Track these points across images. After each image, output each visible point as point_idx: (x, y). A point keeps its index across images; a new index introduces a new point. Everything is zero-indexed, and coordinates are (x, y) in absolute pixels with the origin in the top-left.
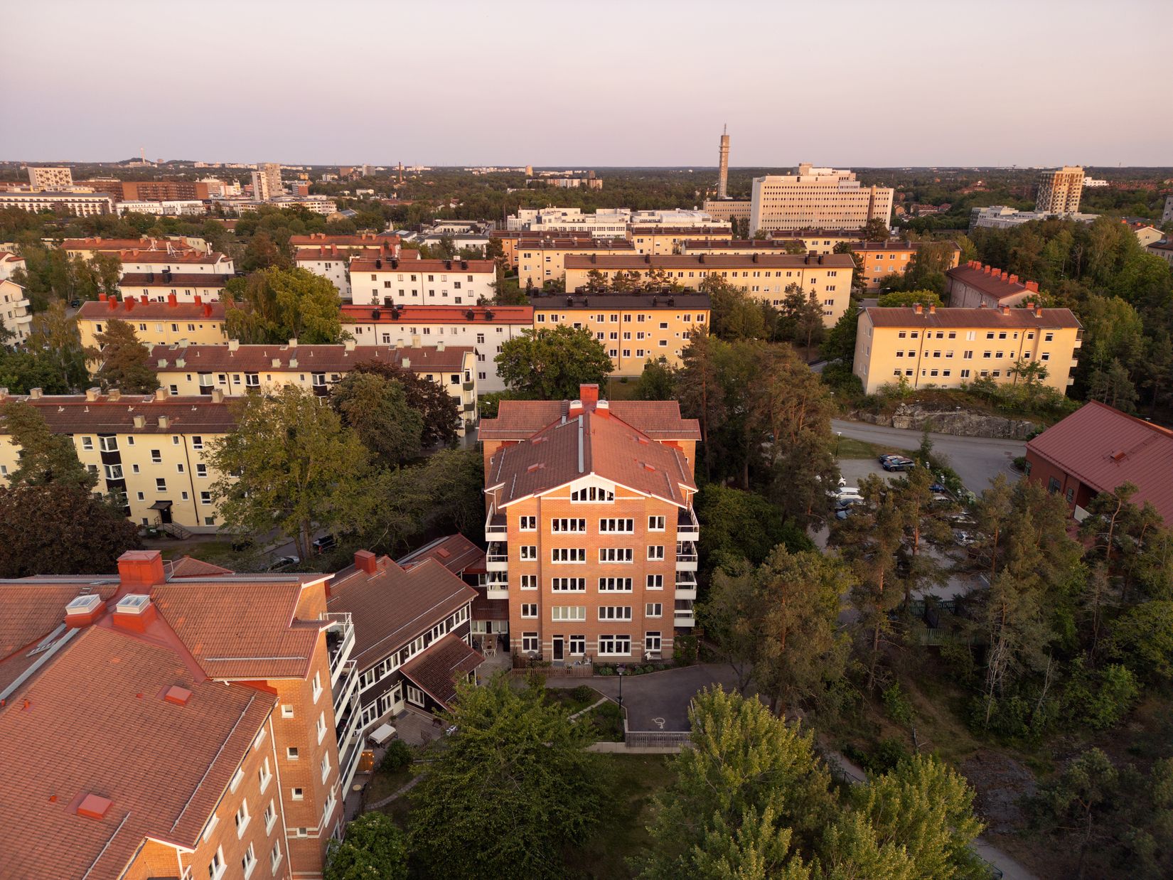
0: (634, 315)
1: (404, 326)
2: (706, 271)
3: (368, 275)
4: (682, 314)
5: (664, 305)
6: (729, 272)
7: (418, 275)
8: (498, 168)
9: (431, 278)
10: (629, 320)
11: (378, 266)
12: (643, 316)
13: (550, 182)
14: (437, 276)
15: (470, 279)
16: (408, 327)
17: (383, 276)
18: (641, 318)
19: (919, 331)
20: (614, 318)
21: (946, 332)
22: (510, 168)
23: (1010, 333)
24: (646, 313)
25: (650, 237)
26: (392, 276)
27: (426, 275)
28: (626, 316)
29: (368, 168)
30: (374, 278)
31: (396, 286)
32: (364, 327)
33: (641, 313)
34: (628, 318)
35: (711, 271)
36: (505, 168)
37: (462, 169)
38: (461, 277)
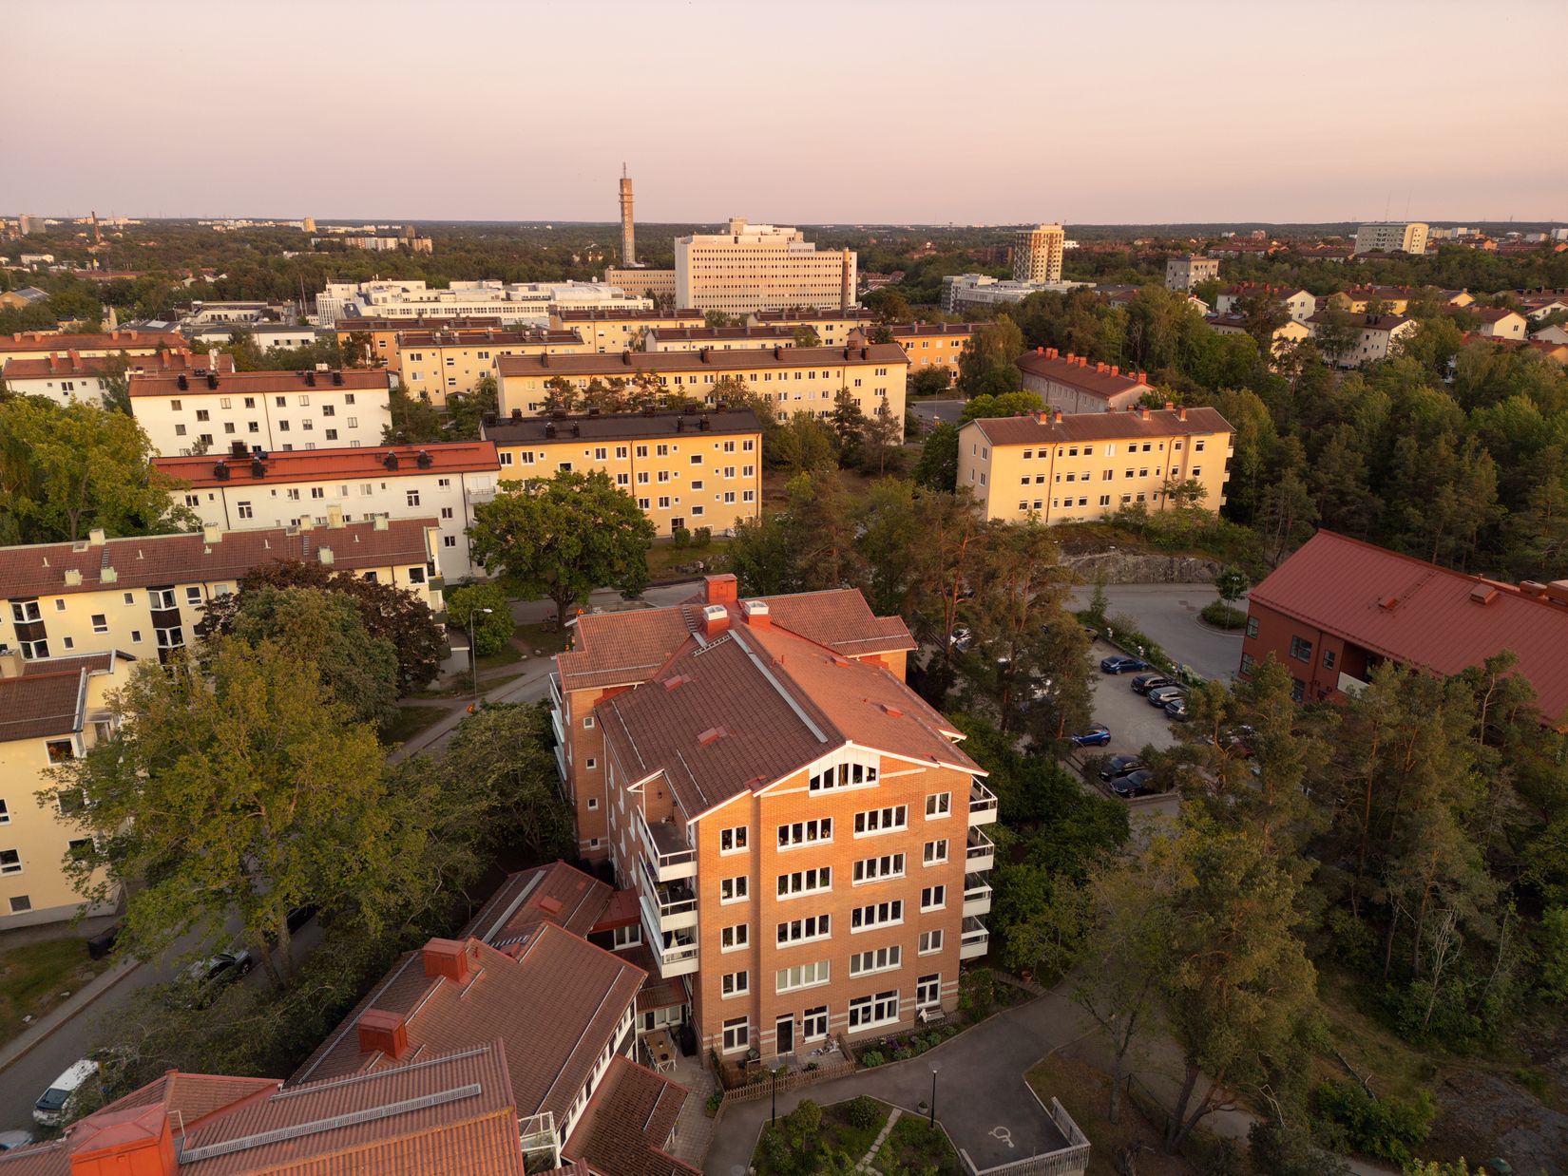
0: (652, 445)
1: (278, 488)
2: (714, 373)
3: (165, 402)
4: (722, 440)
5: (694, 429)
6: (746, 374)
7: (258, 398)
8: (255, 221)
9: (281, 402)
10: (645, 454)
11: (183, 386)
12: (665, 447)
13: (350, 241)
14: (292, 398)
15: (351, 399)
16: (283, 489)
17: (191, 403)
18: (662, 450)
19: (1048, 448)
20: (622, 452)
21: (1081, 447)
22: (274, 221)
23: (1155, 443)
24: (669, 443)
25: (588, 324)
26: (210, 402)
27: (272, 397)
28: (639, 449)
29: (31, 220)
30: (177, 406)
31: (218, 416)
32: (202, 495)
33: (662, 442)
34: (642, 452)
35: (721, 374)
36: (267, 221)
37: (193, 222)
38: (335, 397)
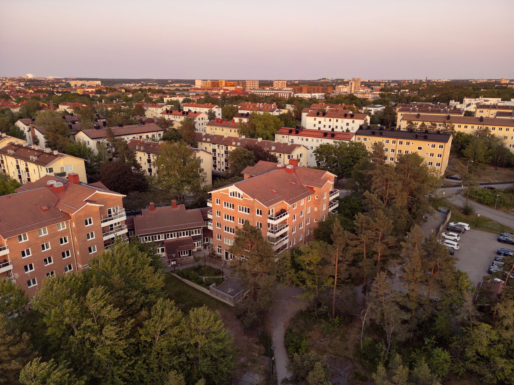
0: (405, 141)
1: (299, 137)
2: (482, 126)
3: (313, 118)
4: (431, 143)
5: (422, 138)
7: (332, 119)
9: (337, 121)
10: (402, 144)
11: (318, 115)
12: (409, 143)
14: (340, 120)
15: (353, 122)
16: (300, 137)
17: (319, 119)
18: (408, 144)
20: (394, 142)
24: (411, 142)
25: (487, 110)
26: (321, 119)
27: (335, 119)
28: (400, 142)
30: (315, 119)
31: (323, 123)
32: (285, 136)
33: (408, 141)
34: (401, 143)
35: (485, 126)
38: (349, 121)
